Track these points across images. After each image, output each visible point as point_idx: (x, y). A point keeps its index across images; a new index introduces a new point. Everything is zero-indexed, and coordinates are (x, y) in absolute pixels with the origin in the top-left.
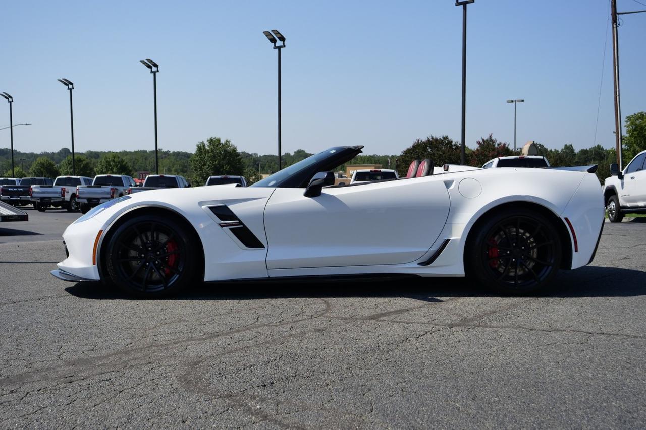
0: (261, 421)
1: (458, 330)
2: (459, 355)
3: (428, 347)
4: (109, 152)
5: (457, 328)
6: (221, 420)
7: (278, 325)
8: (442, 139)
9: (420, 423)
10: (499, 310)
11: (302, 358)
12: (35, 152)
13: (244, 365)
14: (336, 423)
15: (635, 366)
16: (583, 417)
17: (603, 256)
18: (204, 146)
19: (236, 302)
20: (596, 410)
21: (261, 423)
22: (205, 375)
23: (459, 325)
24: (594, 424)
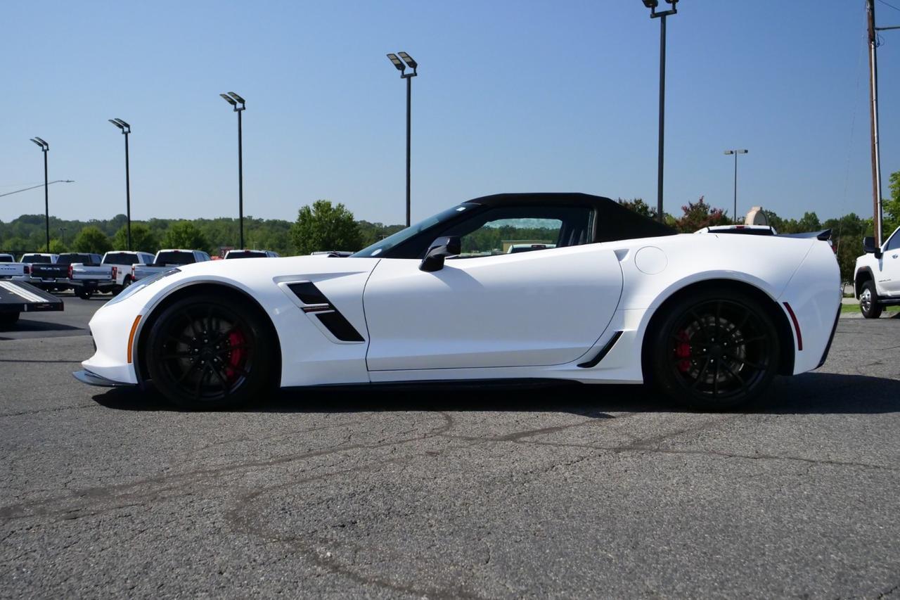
0: (328, 573)
1: (626, 455)
2: (623, 488)
3: (581, 478)
4: (181, 220)
5: (625, 453)
6: (273, 571)
7: (376, 447)
8: (634, 203)
9: (553, 578)
10: (689, 430)
11: (402, 490)
12: (81, 220)
13: (320, 498)
14: (434, 577)
15: (871, 507)
16: (787, 573)
17: (845, 361)
18: (309, 212)
19: (322, 415)
20: (807, 565)
21: (328, 575)
22: (263, 512)
23: (629, 449)
24: (801, 584)
